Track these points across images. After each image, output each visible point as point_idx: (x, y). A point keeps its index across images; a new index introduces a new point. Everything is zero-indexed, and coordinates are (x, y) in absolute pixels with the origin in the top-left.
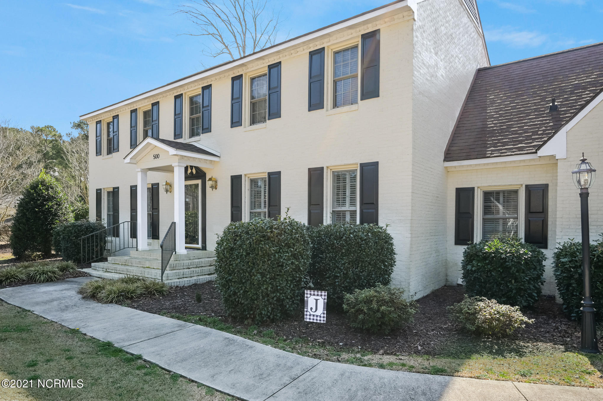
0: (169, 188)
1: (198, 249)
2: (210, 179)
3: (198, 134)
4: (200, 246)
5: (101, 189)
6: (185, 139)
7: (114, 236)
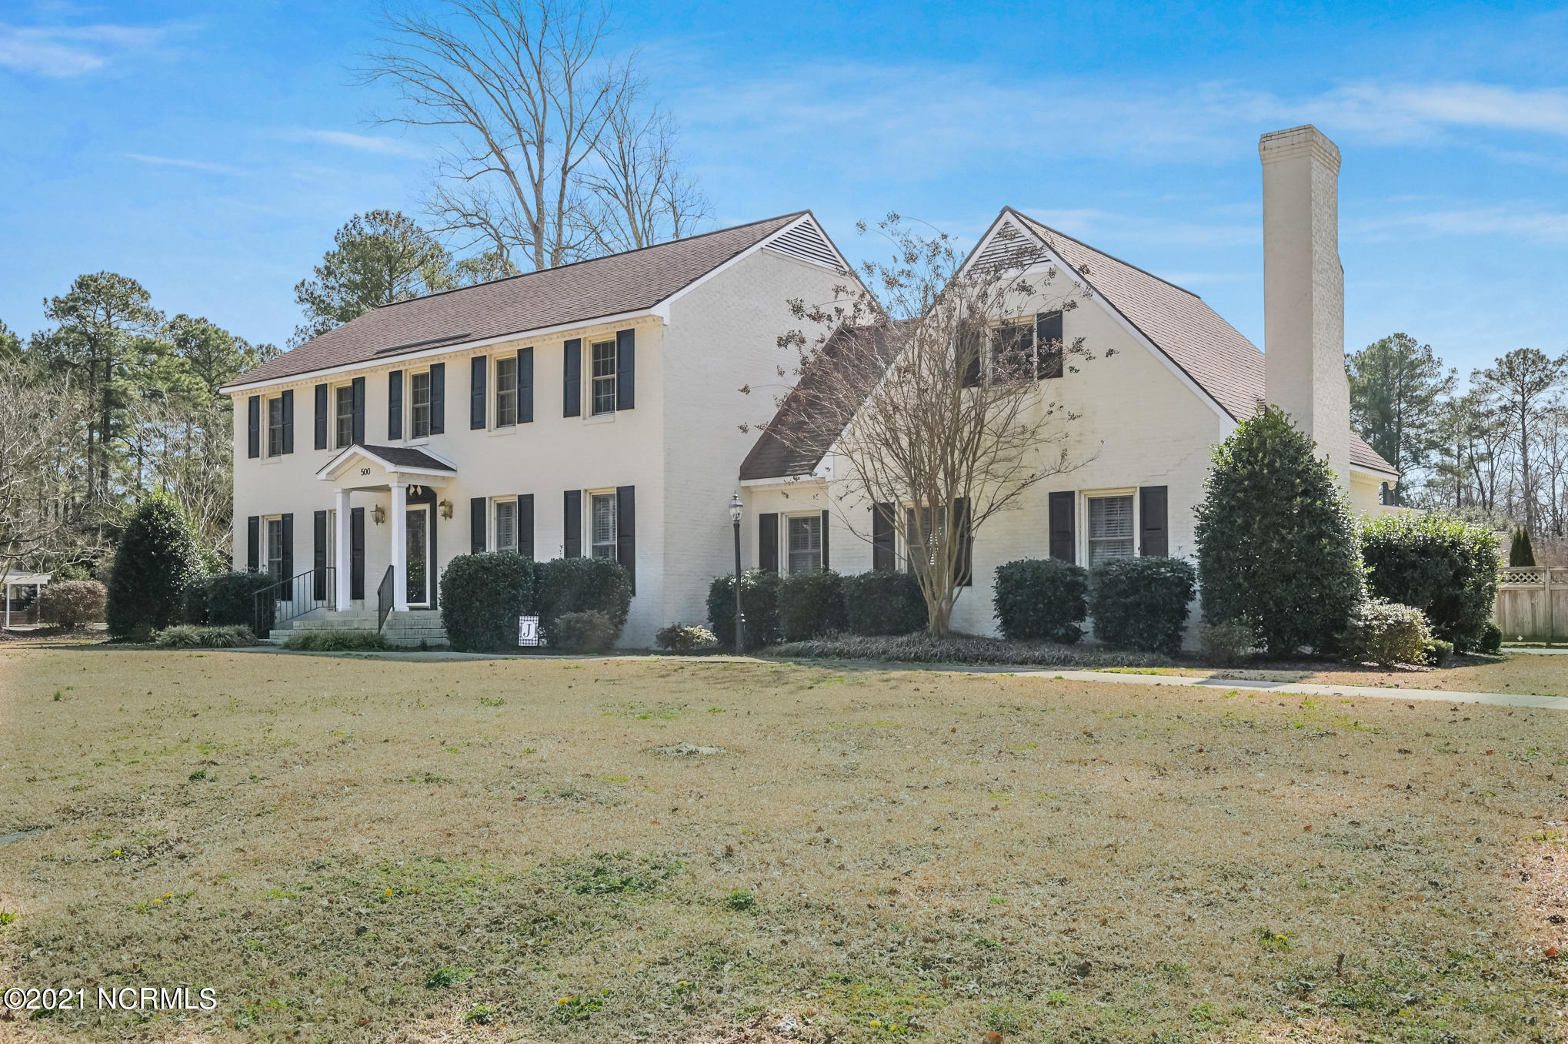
0: (381, 515)
1: (426, 609)
2: (442, 504)
3: (425, 434)
4: (427, 604)
5: (257, 518)
6: (407, 441)
7: (284, 599)
